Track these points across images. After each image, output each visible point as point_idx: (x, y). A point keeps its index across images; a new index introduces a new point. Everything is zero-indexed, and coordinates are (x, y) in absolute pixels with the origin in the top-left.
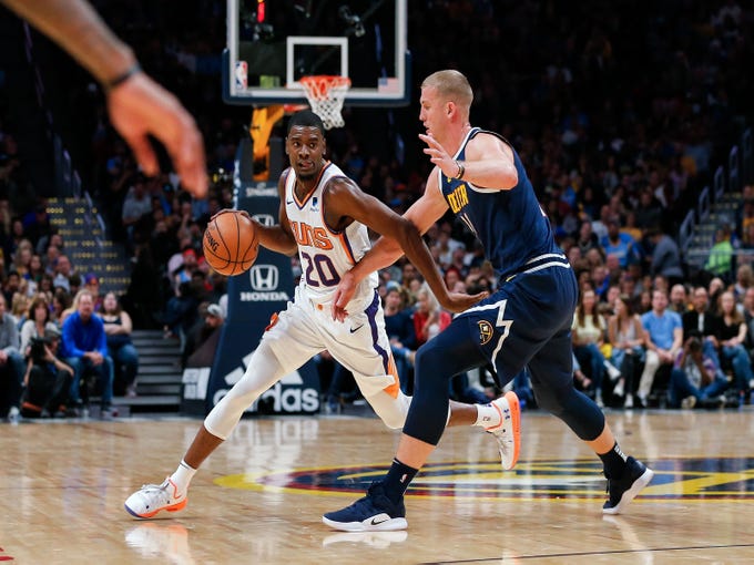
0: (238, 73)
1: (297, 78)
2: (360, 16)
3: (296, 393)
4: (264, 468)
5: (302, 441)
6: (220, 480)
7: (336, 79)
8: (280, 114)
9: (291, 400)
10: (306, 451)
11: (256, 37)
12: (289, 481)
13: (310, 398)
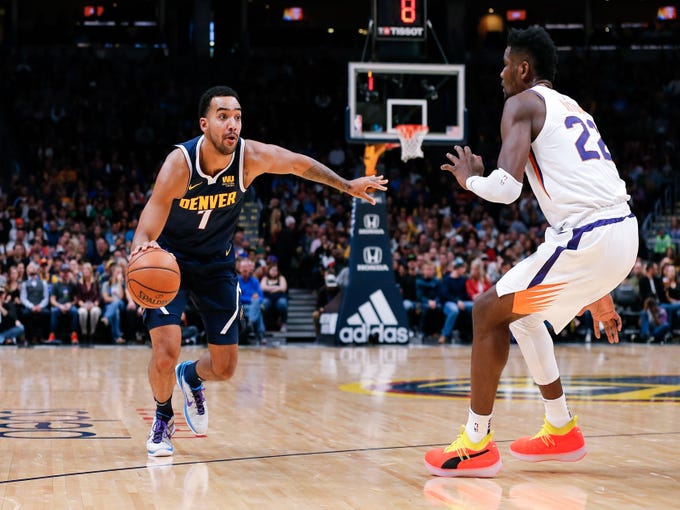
0: (356, 123)
1: (394, 125)
2: (435, 85)
3: (393, 331)
4: (372, 379)
5: (397, 362)
6: (342, 388)
7: (419, 127)
8: (382, 149)
9: (390, 335)
10: (400, 368)
11: (368, 99)
12: (388, 388)
13: (402, 334)
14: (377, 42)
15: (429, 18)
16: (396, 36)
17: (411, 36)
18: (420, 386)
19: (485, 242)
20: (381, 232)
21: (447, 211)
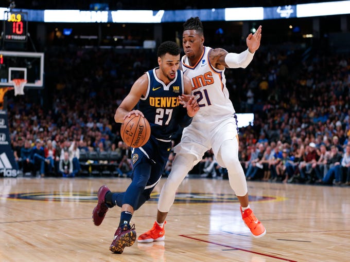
2: (30, 62)
3: (10, 171)
5: (12, 185)
7: (23, 80)
9: (9, 173)
12: (8, 196)
13: (14, 172)
14: (5, 42)
15: (28, 32)
16: (13, 40)
17: (20, 40)
18: (22, 196)
19: (51, 133)
20: (5, 127)
21: (35, 118)
